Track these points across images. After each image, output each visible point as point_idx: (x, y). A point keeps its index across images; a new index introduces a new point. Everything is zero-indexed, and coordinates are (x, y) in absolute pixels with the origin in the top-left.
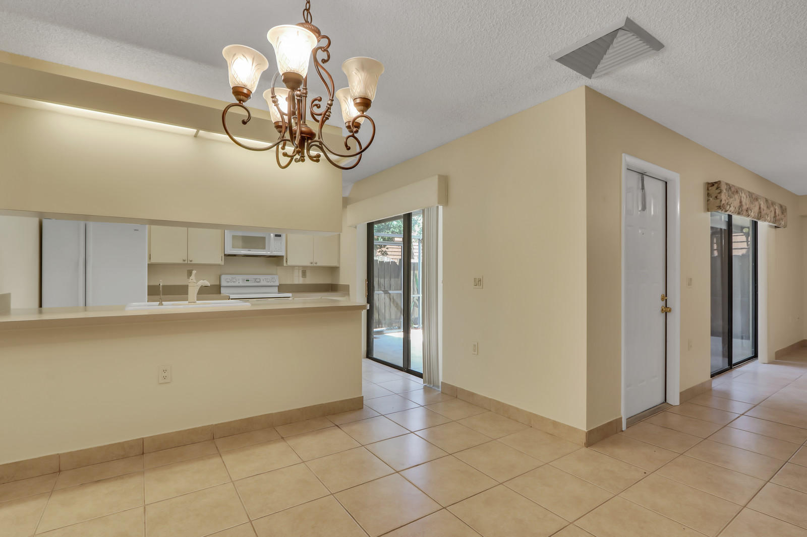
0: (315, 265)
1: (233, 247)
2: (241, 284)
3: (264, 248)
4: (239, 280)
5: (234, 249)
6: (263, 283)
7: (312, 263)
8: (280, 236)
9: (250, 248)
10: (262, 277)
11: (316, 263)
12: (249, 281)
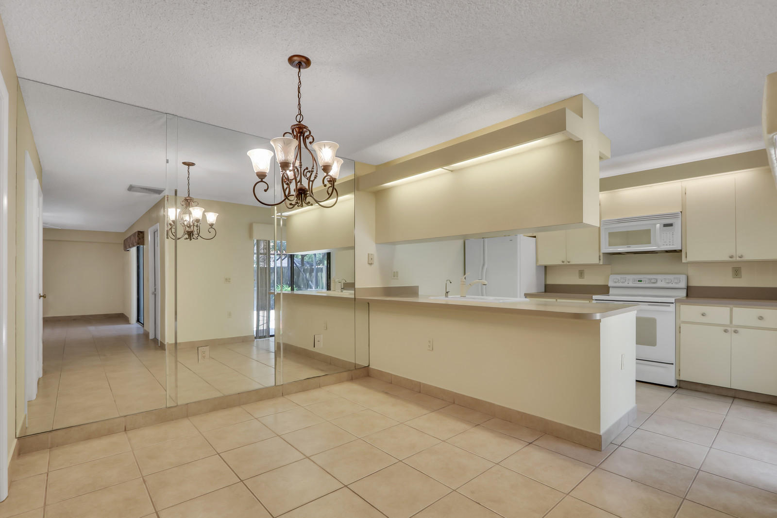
0: (738, 259)
1: (610, 245)
2: (631, 284)
3: (649, 242)
4: (630, 280)
5: (610, 247)
6: (660, 284)
7: (731, 257)
8: (671, 225)
9: (628, 244)
10: (659, 277)
11: (741, 257)
12: (641, 281)
